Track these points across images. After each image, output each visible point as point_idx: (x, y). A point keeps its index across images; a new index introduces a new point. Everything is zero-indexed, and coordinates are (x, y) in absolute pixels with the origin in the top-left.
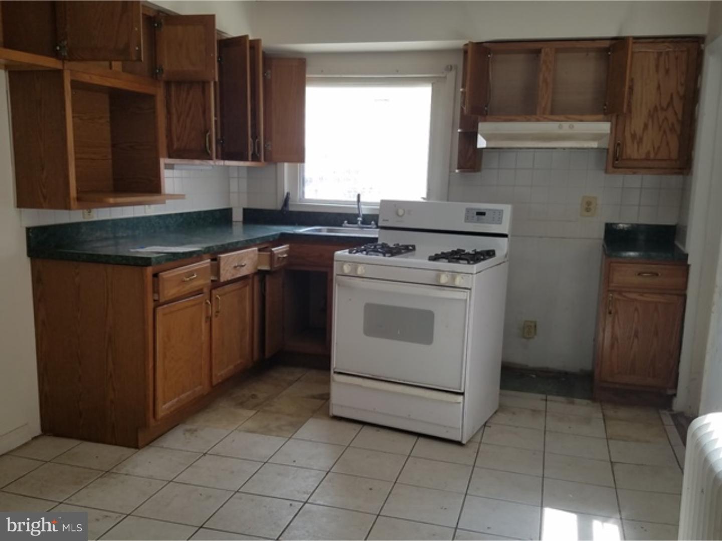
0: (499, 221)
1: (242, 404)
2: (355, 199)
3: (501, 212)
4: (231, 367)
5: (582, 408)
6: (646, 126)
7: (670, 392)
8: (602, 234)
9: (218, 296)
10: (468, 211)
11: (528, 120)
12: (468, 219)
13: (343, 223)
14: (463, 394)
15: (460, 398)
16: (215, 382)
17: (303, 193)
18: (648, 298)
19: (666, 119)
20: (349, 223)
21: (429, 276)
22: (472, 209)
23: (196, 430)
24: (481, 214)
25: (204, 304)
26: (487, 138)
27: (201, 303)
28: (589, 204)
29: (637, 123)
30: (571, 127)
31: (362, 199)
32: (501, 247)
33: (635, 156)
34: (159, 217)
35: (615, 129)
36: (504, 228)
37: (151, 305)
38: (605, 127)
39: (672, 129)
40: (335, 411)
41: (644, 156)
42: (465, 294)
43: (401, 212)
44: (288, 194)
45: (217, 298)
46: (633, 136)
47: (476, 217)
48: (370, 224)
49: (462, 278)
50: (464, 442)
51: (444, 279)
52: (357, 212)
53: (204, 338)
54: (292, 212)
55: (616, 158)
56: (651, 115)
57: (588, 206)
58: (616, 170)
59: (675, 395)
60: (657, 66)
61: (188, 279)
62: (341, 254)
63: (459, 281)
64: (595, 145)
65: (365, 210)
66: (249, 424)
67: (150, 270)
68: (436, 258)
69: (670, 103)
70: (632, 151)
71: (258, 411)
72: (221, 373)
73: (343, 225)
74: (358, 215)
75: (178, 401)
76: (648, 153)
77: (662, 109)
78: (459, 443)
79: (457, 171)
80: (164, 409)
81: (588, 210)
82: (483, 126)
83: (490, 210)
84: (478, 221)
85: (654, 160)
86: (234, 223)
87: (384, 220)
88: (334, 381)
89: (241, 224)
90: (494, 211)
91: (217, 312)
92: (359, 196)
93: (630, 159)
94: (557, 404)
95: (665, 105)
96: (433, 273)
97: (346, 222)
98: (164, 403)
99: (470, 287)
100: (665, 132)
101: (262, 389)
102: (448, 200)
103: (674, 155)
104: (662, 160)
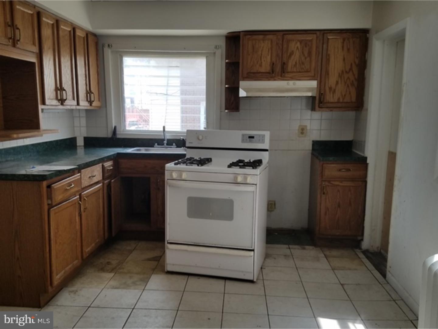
0: (263, 142)
1: (102, 270)
2: (162, 129)
3: (264, 136)
4: (93, 245)
5: (311, 252)
6: (337, 83)
7: (359, 238)
8: (310, 147)
9: (85, 198)
10: (243, 135)
11: (269, 80)
12: (243, 141)
13: (154, 145)
14: (253, 250)
15: (252, 253)
16: (85, 256)
17: (125, 126)
18: (345, 184)
19: (348, 78)
20: (158, 145)
21: (230, 178)
22: (246, 135)
23: (77, 291)
24: (251, 137)
25: (77, 204)
26: (246, 90)
27: (75, 203)
28: (303, 129)
29: (332, 80)
30: (294, 84)
31: (166, 130)
32: (265, 157)
33: (332, 100)
34: (33, 145)
35: (319, 84)
36: (266, 146)
37: (46, 207)
38: (314, 84)
39: (352, 84)
40: (169, 268)
41: (336, 101)
42: (254, 187)
43: (201, 138)
44: (115, 127)
45: (85, 199)
46: (330, 88)
47: (248, 139)
48: (172, 145)
49: (251, 178)
50: (255, 280)
51: (240, 179)
52: (163, 138)
53: (78, 227)
54: (119, 139)
55: (320, 102)
56: (341, 76)
57: (303, 131)
58: (320, 109)
59: (362, 240)
60: (343, 47)
61: (69, 188)
62: (170, 166)
63: (249, 180)
64: (310, 94)
65: (168, 137)
66: (112, 283)
67: (45, 184)
68: (230, 166)
69: (351, 69)
70: (330, 98)
71: (115, 273)
72: (88, 250)
73: (155, 146)
74: (164, 140)
75: (65, 273)
76: (339, 99)
77: (346, 72)
78: (252, 282)
79: (226, 111)
80: (57, 278)
81: (302, 133)
82: (242, 84)
83: (257, 135)
84: (250, 142)
85: (342, 103)
86: (78, 147)
87: (189, 143)
88: (168, 248)
89: (83, 147)
90: (259, 135)
91: (85, 209)
92: (164, 127)
93: (329, 103)
94: (297, 251)
95: (347, 70)
96: (232, 176)
97: (156, 144)
98: (57, 275)
99: (255, 183)
100: (348, 86)
101: (113, 258)
102: (220, 129)
103: (354, 99)
104: (347, 103)
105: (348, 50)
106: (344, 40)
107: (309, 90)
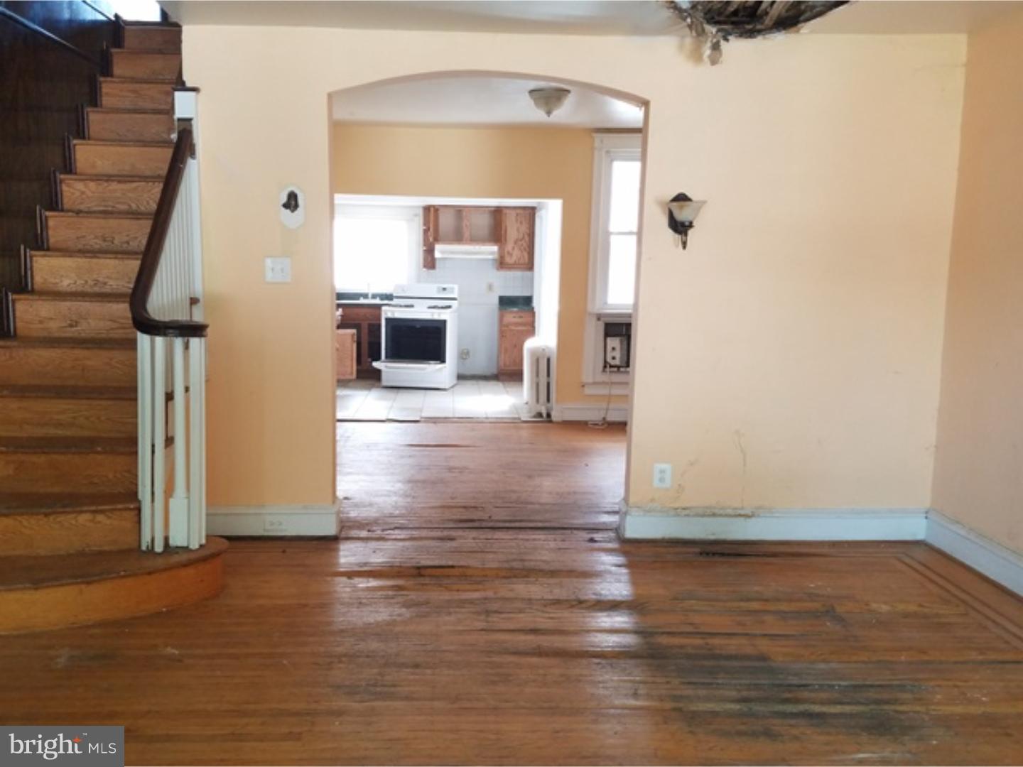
0: (453, 292)
3: (453, 288)
6: (513, 248)
8: (498, 300)
11: (460, 244)
12: (439, 292)
13: (360, 298)
18: (519, 328)
19: (522, 245)
20: (364, 298)
22: (440, 287)
24: (444, 289)
26: (442, 252)
29: (509, 247)
30: (480, 248)
32: (454, 304)
33: (510, 262)
35: (500, 249)
36: (455, 296)
38: (495, 248)
39: (525, 250)
40: (386, 384)
41: (514, 262)
43: (405, 289)
46: (508, 253)
47: (442, 291)
48: (377, 298)
50: (446, 389)
55: (501, 263)
56: (516, 243)
57: (490, 287)
60: (517, 220)
64: (491, 257)
68: (430, 308)
69: (523, 238)
70: (508, 260)
74: (368, 294)
76: (516, 261)
77: (520, 240)
79: (424, 269)
81: (490, 289)
82: (437, 247)
83: (448, 287)
84: (444, 292)
85: (519, 264)
87: (397, 293)
90: (450, 287)
93: (508, 265)
95: (521, 238)
97: (362, 298)
100: (521, 251)
103: (527, 261)
104: (522, 264)
105: (521, 223)
106: (517, 215)
107: (492, 253)
